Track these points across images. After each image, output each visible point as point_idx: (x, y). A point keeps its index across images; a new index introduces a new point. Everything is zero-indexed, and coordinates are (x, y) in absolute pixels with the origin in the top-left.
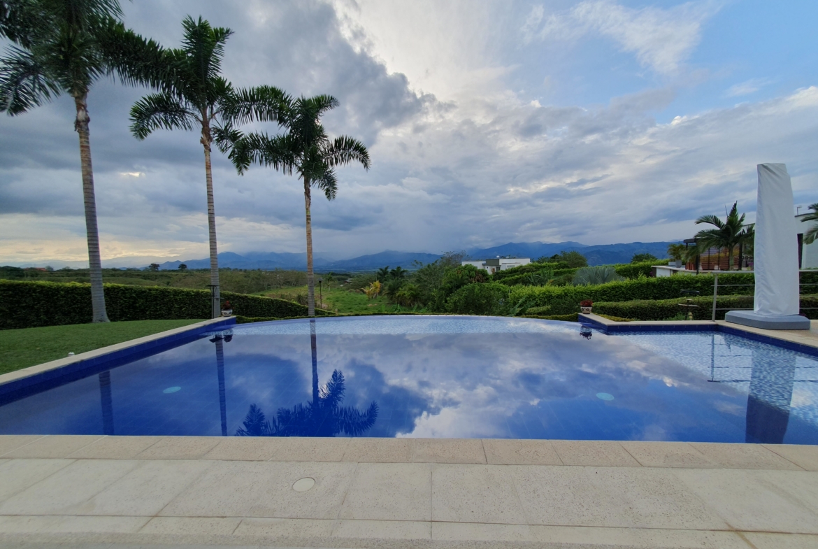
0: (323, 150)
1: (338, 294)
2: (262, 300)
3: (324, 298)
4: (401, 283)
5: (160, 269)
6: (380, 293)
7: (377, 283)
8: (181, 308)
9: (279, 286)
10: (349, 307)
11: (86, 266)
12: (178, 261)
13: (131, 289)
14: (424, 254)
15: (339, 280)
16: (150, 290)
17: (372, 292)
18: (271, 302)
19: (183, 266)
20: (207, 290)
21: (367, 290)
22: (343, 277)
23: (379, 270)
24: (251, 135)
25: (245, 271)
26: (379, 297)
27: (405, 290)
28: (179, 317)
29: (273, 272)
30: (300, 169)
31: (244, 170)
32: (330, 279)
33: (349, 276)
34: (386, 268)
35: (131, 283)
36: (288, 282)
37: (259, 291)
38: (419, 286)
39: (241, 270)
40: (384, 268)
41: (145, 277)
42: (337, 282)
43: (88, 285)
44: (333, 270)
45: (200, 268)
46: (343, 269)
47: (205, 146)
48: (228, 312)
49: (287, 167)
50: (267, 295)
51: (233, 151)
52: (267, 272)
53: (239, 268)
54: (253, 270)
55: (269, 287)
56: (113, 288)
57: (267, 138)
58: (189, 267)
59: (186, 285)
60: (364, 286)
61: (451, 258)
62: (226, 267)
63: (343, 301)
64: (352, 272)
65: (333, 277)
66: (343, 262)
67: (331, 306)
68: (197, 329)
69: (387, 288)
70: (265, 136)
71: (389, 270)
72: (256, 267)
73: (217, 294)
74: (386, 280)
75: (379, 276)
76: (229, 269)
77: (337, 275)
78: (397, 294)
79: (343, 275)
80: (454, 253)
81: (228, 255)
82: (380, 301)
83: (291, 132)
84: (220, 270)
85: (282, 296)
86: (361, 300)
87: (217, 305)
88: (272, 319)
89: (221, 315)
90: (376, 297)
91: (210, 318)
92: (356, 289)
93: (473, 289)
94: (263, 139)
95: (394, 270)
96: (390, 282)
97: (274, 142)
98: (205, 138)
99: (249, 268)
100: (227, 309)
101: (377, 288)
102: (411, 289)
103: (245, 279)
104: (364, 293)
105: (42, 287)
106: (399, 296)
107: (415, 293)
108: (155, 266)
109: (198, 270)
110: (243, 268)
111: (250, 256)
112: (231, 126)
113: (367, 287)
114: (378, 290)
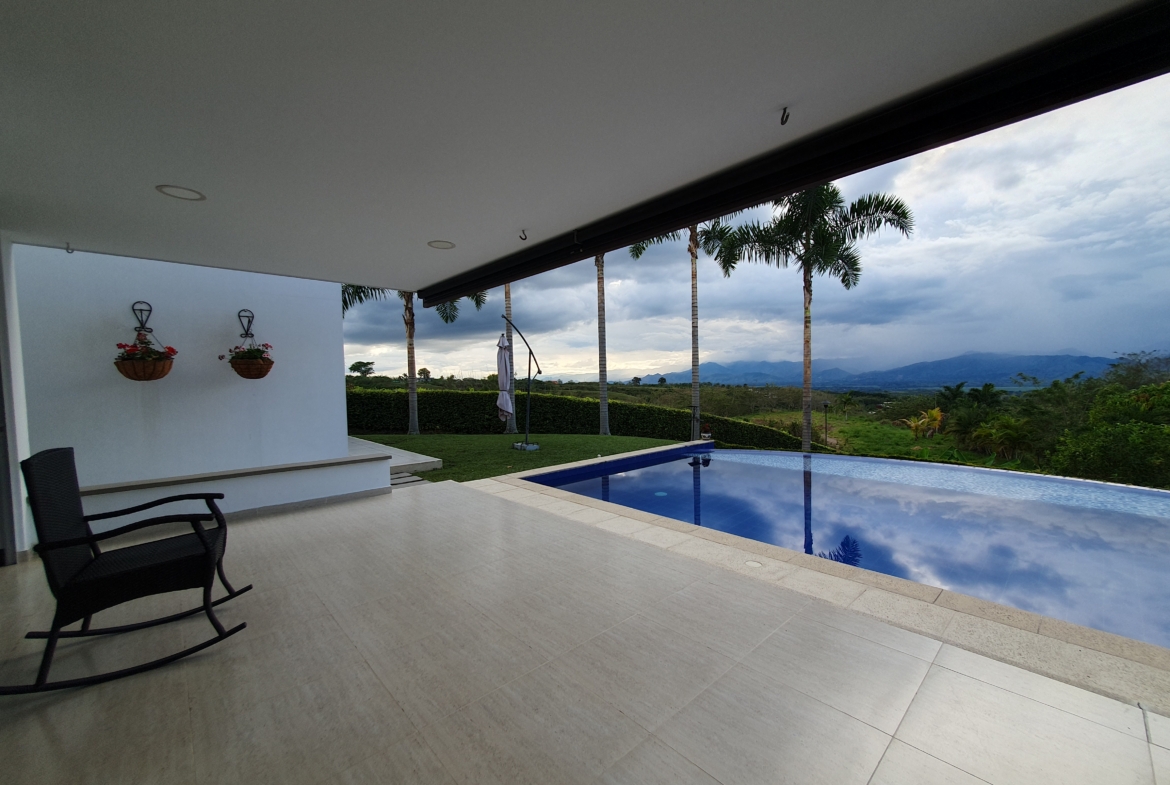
0: (833, 224)
1: (859, 425)
2: (743, 426)
3: (835, 430)
4: (987, 414)
5: (641, 383)
6: (942, 429)
7: (936, 412)
8: (664, 428)
9: (769, 409)
10: (877, 446)
11: (596, 379)
12: (658, 374)
13: (626, 406)
14: (1069, 356)
15: (866, 403)
16: (639, 407)
17: (923, 427)
18: (755, 429)
19: (662, 380)
20: (687, 411)
21: (913, 423)
22: (874, 398)
23: (943, 390)
24: (740, 229)
25: (729, 386)
26: (938, 436)
27: (992, 427)
28: (662, 437)
29: (762, 389)
30: (800, 258)
31: (730, 269)
32: (847, 402)
33: (884, 397)
34: (959, 386)
35: (616, 399)
36: (784, 404)
37: (744, 414)
38: (1027, 422)
39: (723, 386)
40: (953, 386)
41: (629, 392)
42: (862, 406)
43: (597, 400)
44: (857, 387)
45: (679, 382)
46: (875, 386)
47: (692, 254)
48: (707, 435)
49: (782, 257)
50: (753, 421)
51: (720, 251)
52: (755, 389)
53: (721, 383)
54: (738, 386)
55: (756, 410)
56: (613, 403)
57: (758, 227)
58: (668, 382)
59: (665, 402)
60: (908, 416)
61: (1145, 366)
62: (706, 381)
63: (866, 436)
64: (892, 392)
65: (855, 398)
66: (875, 375)
67: (842, 443)
68: (680, 449)
69: (952, 421)
70: (756, 225)
71: (966, 389)
72: (742, 382)
73: (698, 416)
74: (956, 407)
75: (943, 400)
76: (709, 384)
77: (863, 394)
78: (975, 434)
79: (874, 395)
80: (1155, 355)
81: (710, 366)
82: (939, 444)
83: (789, 210)
84: (701, 385)
85: (772, 424)
86: (901, 438)
87: (697, 426)
88: (752, 448)
89: (700, 438)
90: (932, 435)
91: (689, 440)
92: (894, 419)
93: (1126, 435)
94: (753, 229)
95: (977, 390)
96: (962, 412)
97: (766, 230)
98: (692, 246)
99: (733, 382)
100: (706, 432)
101: (935, 420)
102: (1007, 426)
103: (729, 398)
104: (909, 427)
105: (570, 401)
106: (978, 437)
107: (1015, 435)
108: (637, 380)
109: (677, 385)
110: (726, 383)
111: (735, 367)
112: (719, 225)
113: (913, 419)
114: (936, 424)
